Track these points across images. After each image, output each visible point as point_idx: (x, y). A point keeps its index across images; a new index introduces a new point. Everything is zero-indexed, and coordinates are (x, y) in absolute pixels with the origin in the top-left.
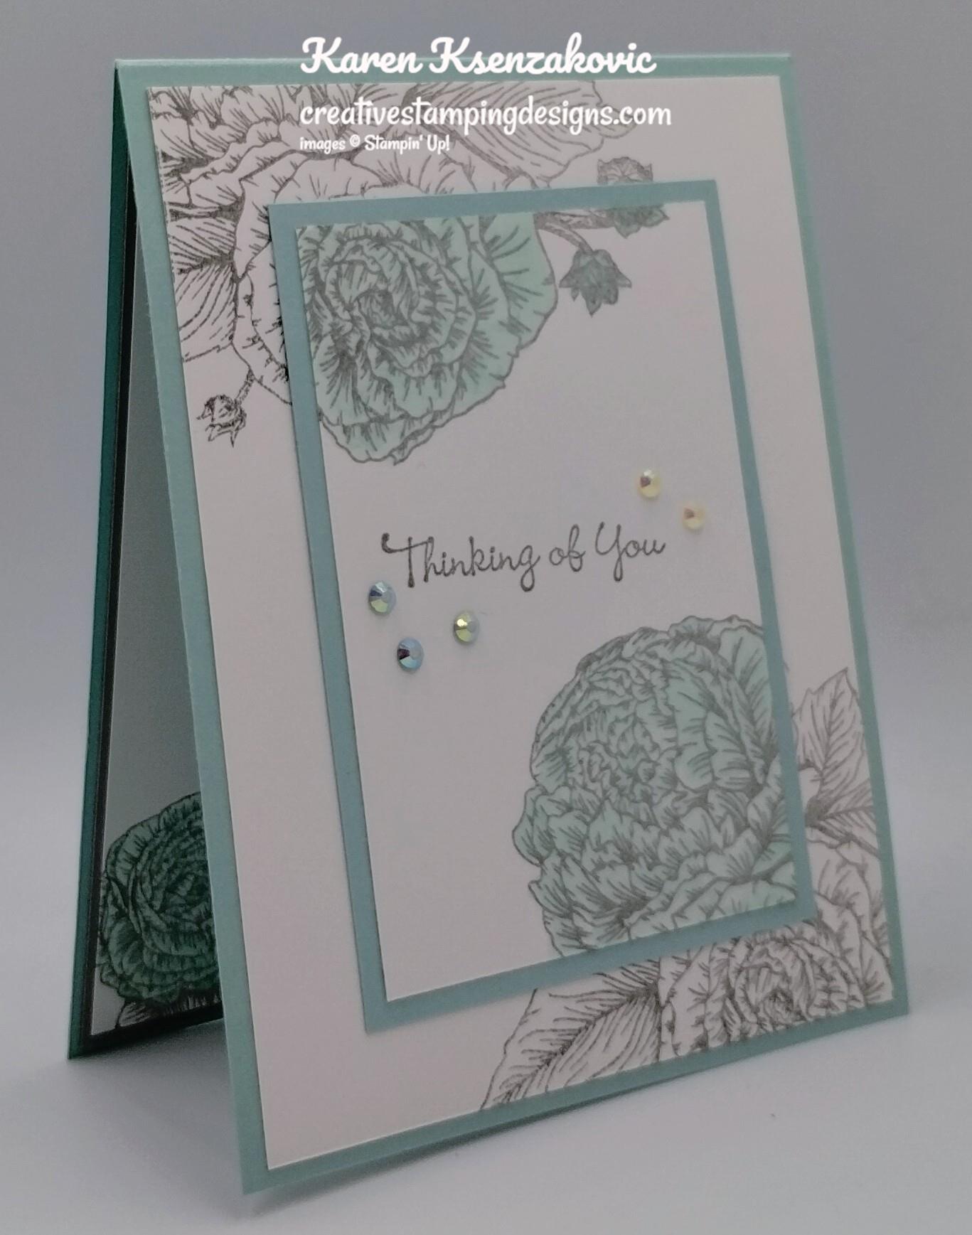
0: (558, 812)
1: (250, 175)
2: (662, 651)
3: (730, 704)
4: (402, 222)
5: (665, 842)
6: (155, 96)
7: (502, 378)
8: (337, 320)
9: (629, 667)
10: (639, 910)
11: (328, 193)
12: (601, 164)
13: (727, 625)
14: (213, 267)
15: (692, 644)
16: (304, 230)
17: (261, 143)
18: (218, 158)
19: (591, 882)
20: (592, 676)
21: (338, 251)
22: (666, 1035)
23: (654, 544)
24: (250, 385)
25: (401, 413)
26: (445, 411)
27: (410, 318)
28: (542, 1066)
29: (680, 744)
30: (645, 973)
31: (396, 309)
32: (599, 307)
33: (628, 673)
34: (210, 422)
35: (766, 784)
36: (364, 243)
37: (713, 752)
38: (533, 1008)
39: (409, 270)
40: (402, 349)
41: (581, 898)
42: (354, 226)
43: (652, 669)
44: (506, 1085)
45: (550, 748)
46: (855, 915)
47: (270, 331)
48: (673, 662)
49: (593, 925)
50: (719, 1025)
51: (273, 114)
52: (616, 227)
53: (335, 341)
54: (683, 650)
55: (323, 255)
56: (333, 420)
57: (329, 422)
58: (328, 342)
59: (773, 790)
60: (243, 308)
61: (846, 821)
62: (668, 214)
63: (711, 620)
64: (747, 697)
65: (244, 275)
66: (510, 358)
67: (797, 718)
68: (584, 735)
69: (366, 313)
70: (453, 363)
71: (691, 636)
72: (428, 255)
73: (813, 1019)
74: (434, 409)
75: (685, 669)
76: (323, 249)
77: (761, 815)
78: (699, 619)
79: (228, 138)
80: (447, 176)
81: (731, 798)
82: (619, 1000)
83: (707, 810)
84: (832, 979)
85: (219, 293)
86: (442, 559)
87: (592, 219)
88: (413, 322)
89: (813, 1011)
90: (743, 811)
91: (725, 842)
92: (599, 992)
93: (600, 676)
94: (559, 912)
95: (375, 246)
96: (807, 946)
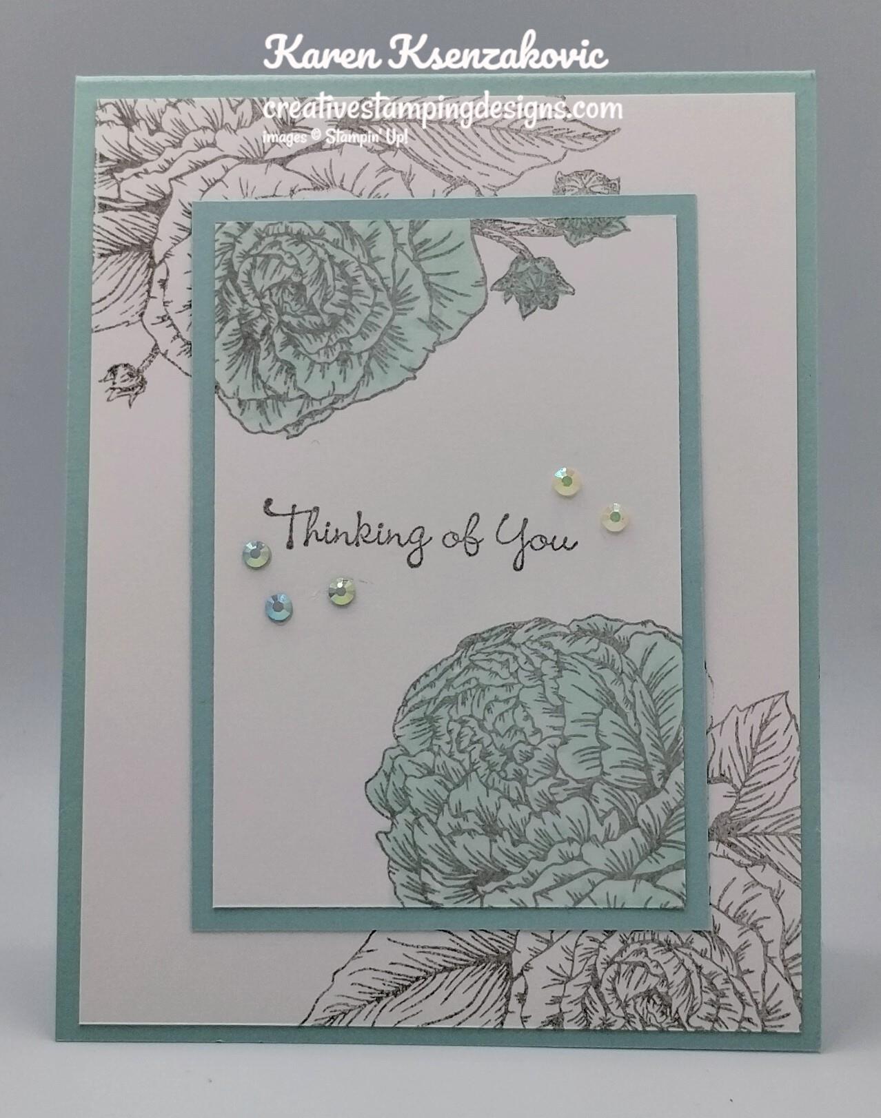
0: (419, 774)
1: (181, 176)
3: (633, 706)
4: (326, 222)
5: (535, 823)
6: (102, 107)
7: (414, 370)
8: (246, 306)
9: (517, 652)
10: (498, 881)
11: (258, 193)
12: (560, 176)
13: (640, 628)
14: (131, 253)
15: (595, 642)
16: (223, 224)
17: (195, 148)
18: (152, 161)
19: (446, 845)
20: (473, 655)
21: (255, 246)
22: (514, 1004)
23: (566, 540)
24: (154, 357)
25: (301, 393)
26: (348, 395)
27: (322, 310)
28: (372, 1002)
29: (566, 733)
30: (497, 941)
31: (308, 299)
32: (534, 311)
33: (516, 658)
34: (111, 386)
35: (663, 787)
36: (283, 239)
37: (605, 747)
38: (368, 947)
39: (327, 266)
40: (310, 336)
41: (433, 857)
42: (277, 224)
43: (544, 658)
44: (330, 1009)
45: (418, 714)
46: (761, 938)
47: (180, 312)
48: (571, 655)
49: (442, 884)
50: (578, 1009)
51: (212, 123)
52: (566, 236)
53: (241, 324)
54: (581, 645)
55: (239, 248)
56: (230, 395)
57: (225, 396)
58: (234, 324)
59: (672, 795)
60: (156, 289)
61: (762, 843)
62: (629, 227)
63: (621, 621)
64: (654, 701)
65: (161, 262)
66: (425, 352)
67: (715, 731)
68: (457, 708)
69: (276, 301)
70: (361, 352)
71: (595, 633)
72: (351, 254)
73: (693, 1030)
74: (336, 392)
75: (582, 663)
76: (239, 242)
77: (653, 817)
78: (608, 619)
79: (165, 144)
80: (384, 182)
81: (619, 795)
82: (465, 961)
83: (588, 801)
84: (724, 996)
85: (135, 276)
86: (325, 528)
87: (538, 228)
88: (326, 313)
89: (695, 1021)
90: (633, 810)
91: (607, 835)
92: (443, 948)
93: (483, 656)
94: (406, 865)
95: (294, 242)
96: (696, 957)
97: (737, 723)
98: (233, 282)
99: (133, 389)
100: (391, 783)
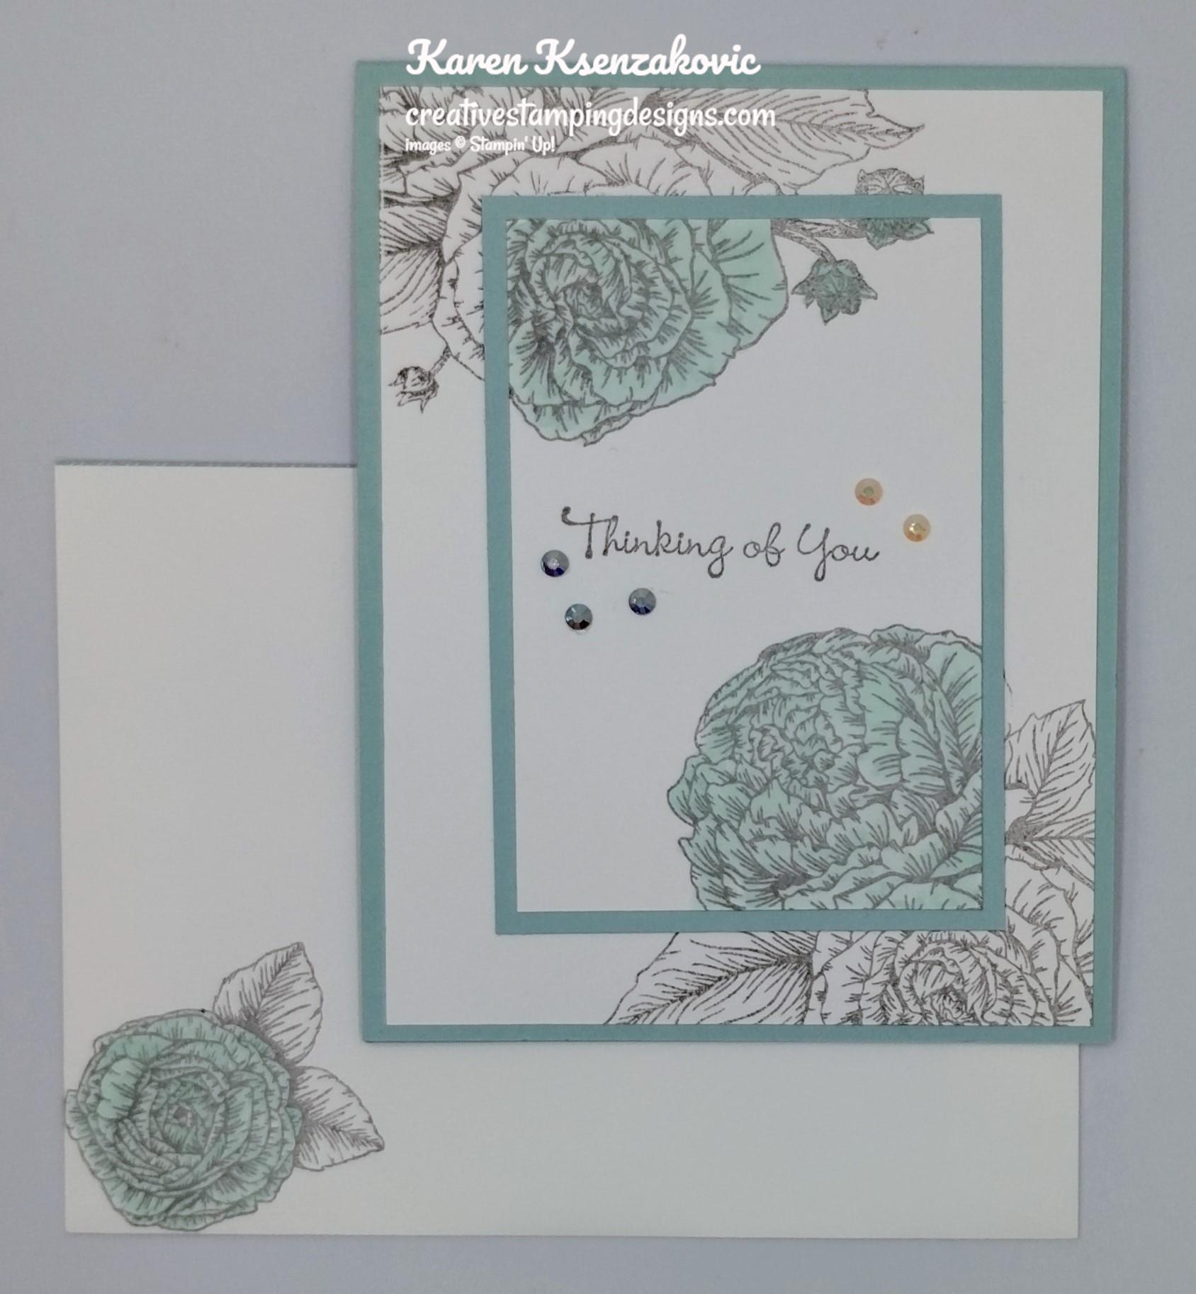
0: (720, 782)
1: (469, 170)
3: (933, 715)
4: (621, 220)
5: (836, 829)
6: (385, 94)
7: (714, 376)
8: (540, 308)
9: (819, 662)
10: (798, 884)
11: (549, 190)
12: (862, 174)
13: (940, 638)
14: (420, 251)
15: (895, 652)
16: (515, 221)
17: (485, 140)
18: (439, 153)
19: (748, 850)
20: (774, 665)
21: (548, 244)
22: (814, 1002)
23: (867, 550)
24: (445, 360)
25: (597, 399)
26: (645, 402)
27: (618, 312)
28: (676, 1001)
29: (867, 741)
30: (798, 942)
31: (604, 302)
32: (835, 315)
33: (817, 668)
34: (402, 389)
35: (961, 794)
36: (577, 238)
37: (905, 755)
38: (671, 949)
39: (623, 267)
40: (606, 339)
41: (734, 862)
42: (569, 222)
43: (845, 668)
44: (634, 1009)
45: (720, 723)
46: (1055, 937)
48: (871, 665)
49: (744, 888)
50: (876, 1006)
52: (868, 238)
53: (535, 327)
54: (882, 655)
55: (532, 247)
56: (524, 399)
57: (519, 401)
58: (527, 327)
59: (969, 801)
60: (446, 289)
61: (1056, 847)
62: (932, 229)
63: (921, 631)
64: (953, 710)
65: (451, 260)
66: (724, 358)
67: (1013, 739)
68: (758, 717)
69: (571, 304)
70: (660, 357)
71: (896, 643)
72: (646, 254)
73: (987, 1024)
74: (633, 399)
75: (883, 673)
76: (532, 241)
77: (951, 822)
78: (908, 629)
79: (453, 136)
81: (918, 801)
82: (766, 961)
83: (887, 807)
84: (1017, 992)
85: (424, 275)
86: (624, 538)
87: (840, 229)
88: (622, 316)
89: (989, 1017)
90: (932, 815)
91: (905, 840)
92: (746, 949)
93: (784, 666)
94: (708, 870)
95: (589, 242)
96: (991, 955)
97: (1034, 731)
98: (526, 282)
99: (425, 393)
100: (693, 791)
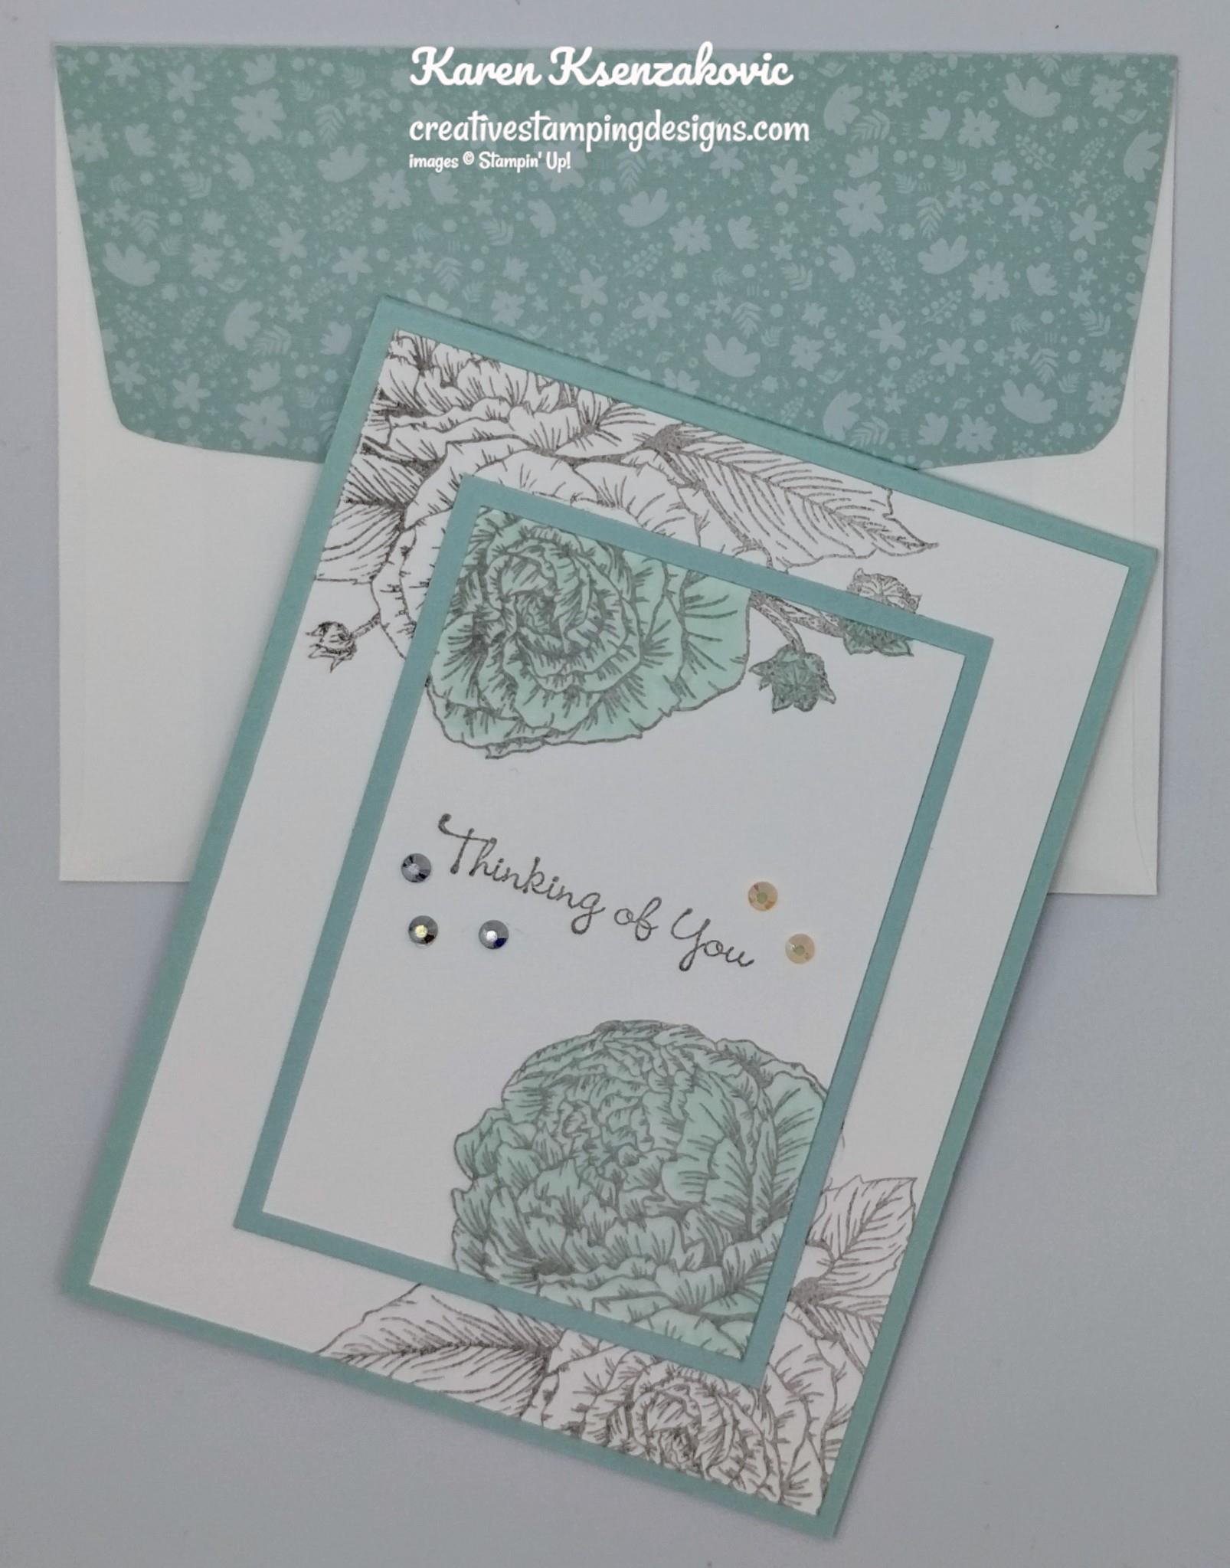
0: (514, 1144)
1: (459, 442)
2: (700, 1057)
3: (755, 1145)
4: (599, 542)
5: (618, 1230)
6: (399, 339)
7: (642, 729)
8: (486, 605)
9: (655, 1054)
10: (561, 1275)
11: (537, 488)
12: (860, 573)
13: (788, 1069)
14: (382, 509)
15: (737, 1068)
16: (489, 510)
17: (485, 417)
18: (435, 416)
19: (520, 1222)
20: (609, 1042)
21: (516, 544)
22: (539, 1400)
23: (742, 955)
24: (372, 626)
25: (515, 715)
26: (564, 733)
27: (565, 634)
28: (396, 1353)
29: (679, 1150)
30: (543, 1333)
31: (554, 620)
32: (787, 707)
33: (651, 1059)
34: (318, 642)
35: (759, 1235)
36: (548, 546)
37: (714, 1177)
38: (409, 1298)
39: (585, 590)
40: (544, 658)
41: (503, 1231)
42: (544, 528)
43: (681, 1068)
44: (351, 1347)
45: (534, 1083)
46: (808, 1412)
47: (415, 587)
48: (709, 1073)
49: (503, 1260)
50: (601, 1424)
51: (512, 396)
52: (845, 640)
53: (475, 623)
54: (722, 1067)
55: (498, 541)
56: (440, 692)
57: (434, 692)
58: (467, 620)
60: (396, 556)
61: (839, 1319)
62: (912, 651)
63: (771, 1055)
64: (777, 1146)
65: (410, 528)
66: (659, 714)
67: (830, 1195)
68: (575, 1090)
69: (520, 610)
70: (594, 692)
71: (740, 1059)
72: (614, 585)
73: (710, 1480)
74: (554, 726)
75: (718, 1086)
76: (500, 535)
77: (739, 1262)
78: (758, 1048)
79: (454, 402)
80: (674, 520)
81: (712, 1229)
82: (503, 1342)
83: (680, 1225)
84: (751, 1456)
85: (378, 534)
86: (497, 863)
87: (819, 622)
88: (568, 639)
89: (714, 1472)
90: (721, 1248)
91: (686, 1265)
92: (486, 1323)
93: (619, 1047)
94: (472, 1230)
95: (558, 554)
96: (736, 1410)
98: (481, 574)
99: (340, 653)
100: (483, 1146)
